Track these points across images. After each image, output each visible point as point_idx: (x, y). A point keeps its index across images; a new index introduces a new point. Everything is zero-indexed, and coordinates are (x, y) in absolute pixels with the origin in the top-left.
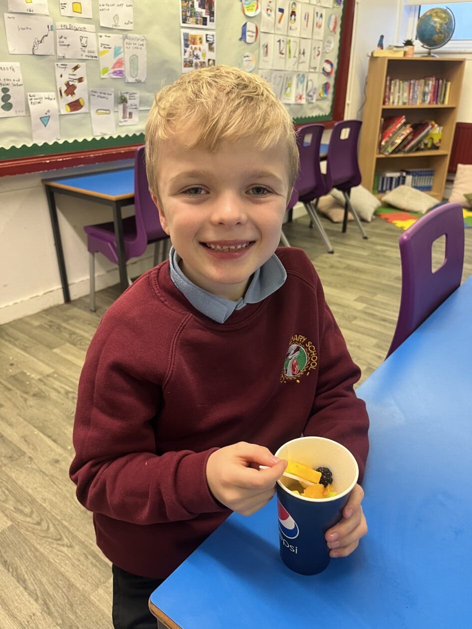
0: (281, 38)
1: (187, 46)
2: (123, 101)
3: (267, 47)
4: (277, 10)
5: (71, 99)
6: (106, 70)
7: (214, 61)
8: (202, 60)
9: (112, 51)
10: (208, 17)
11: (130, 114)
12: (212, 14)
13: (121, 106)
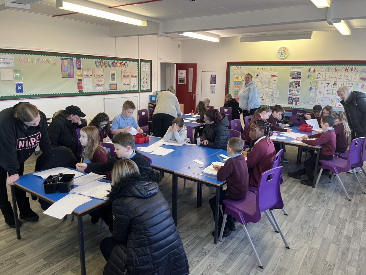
0: (328, 90)
1: (290, 91)
2: (273, 100)
3: (321, 92)
4: (326, 83)
5: (262, 99)
6: (269, 95)
7: (299, 95)
8: (294, 94)
9: (271, 92)
10: (298, 86)
11: (274, 103)
12: (299, 86)
13: (272, 101)
